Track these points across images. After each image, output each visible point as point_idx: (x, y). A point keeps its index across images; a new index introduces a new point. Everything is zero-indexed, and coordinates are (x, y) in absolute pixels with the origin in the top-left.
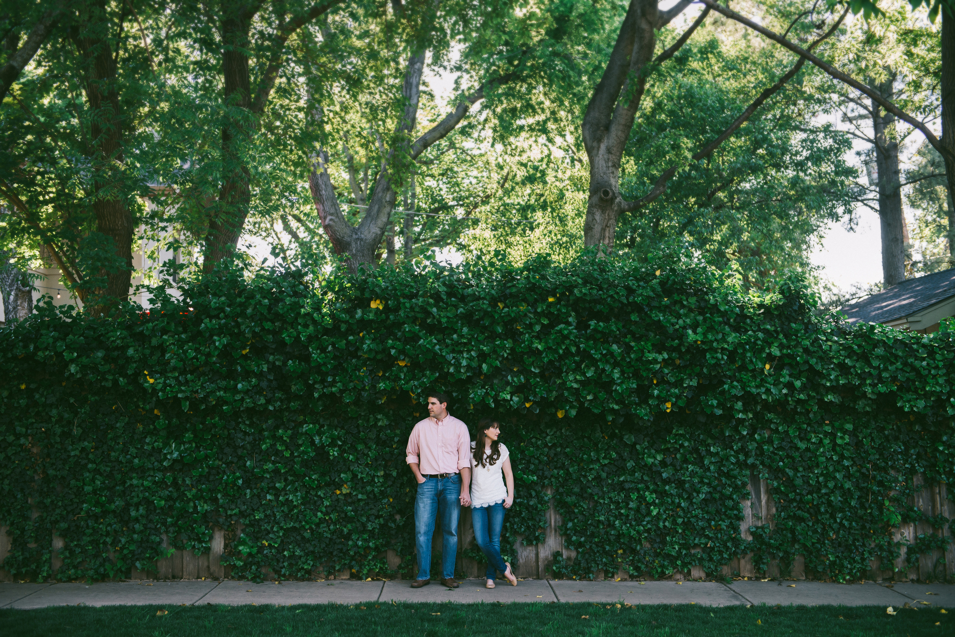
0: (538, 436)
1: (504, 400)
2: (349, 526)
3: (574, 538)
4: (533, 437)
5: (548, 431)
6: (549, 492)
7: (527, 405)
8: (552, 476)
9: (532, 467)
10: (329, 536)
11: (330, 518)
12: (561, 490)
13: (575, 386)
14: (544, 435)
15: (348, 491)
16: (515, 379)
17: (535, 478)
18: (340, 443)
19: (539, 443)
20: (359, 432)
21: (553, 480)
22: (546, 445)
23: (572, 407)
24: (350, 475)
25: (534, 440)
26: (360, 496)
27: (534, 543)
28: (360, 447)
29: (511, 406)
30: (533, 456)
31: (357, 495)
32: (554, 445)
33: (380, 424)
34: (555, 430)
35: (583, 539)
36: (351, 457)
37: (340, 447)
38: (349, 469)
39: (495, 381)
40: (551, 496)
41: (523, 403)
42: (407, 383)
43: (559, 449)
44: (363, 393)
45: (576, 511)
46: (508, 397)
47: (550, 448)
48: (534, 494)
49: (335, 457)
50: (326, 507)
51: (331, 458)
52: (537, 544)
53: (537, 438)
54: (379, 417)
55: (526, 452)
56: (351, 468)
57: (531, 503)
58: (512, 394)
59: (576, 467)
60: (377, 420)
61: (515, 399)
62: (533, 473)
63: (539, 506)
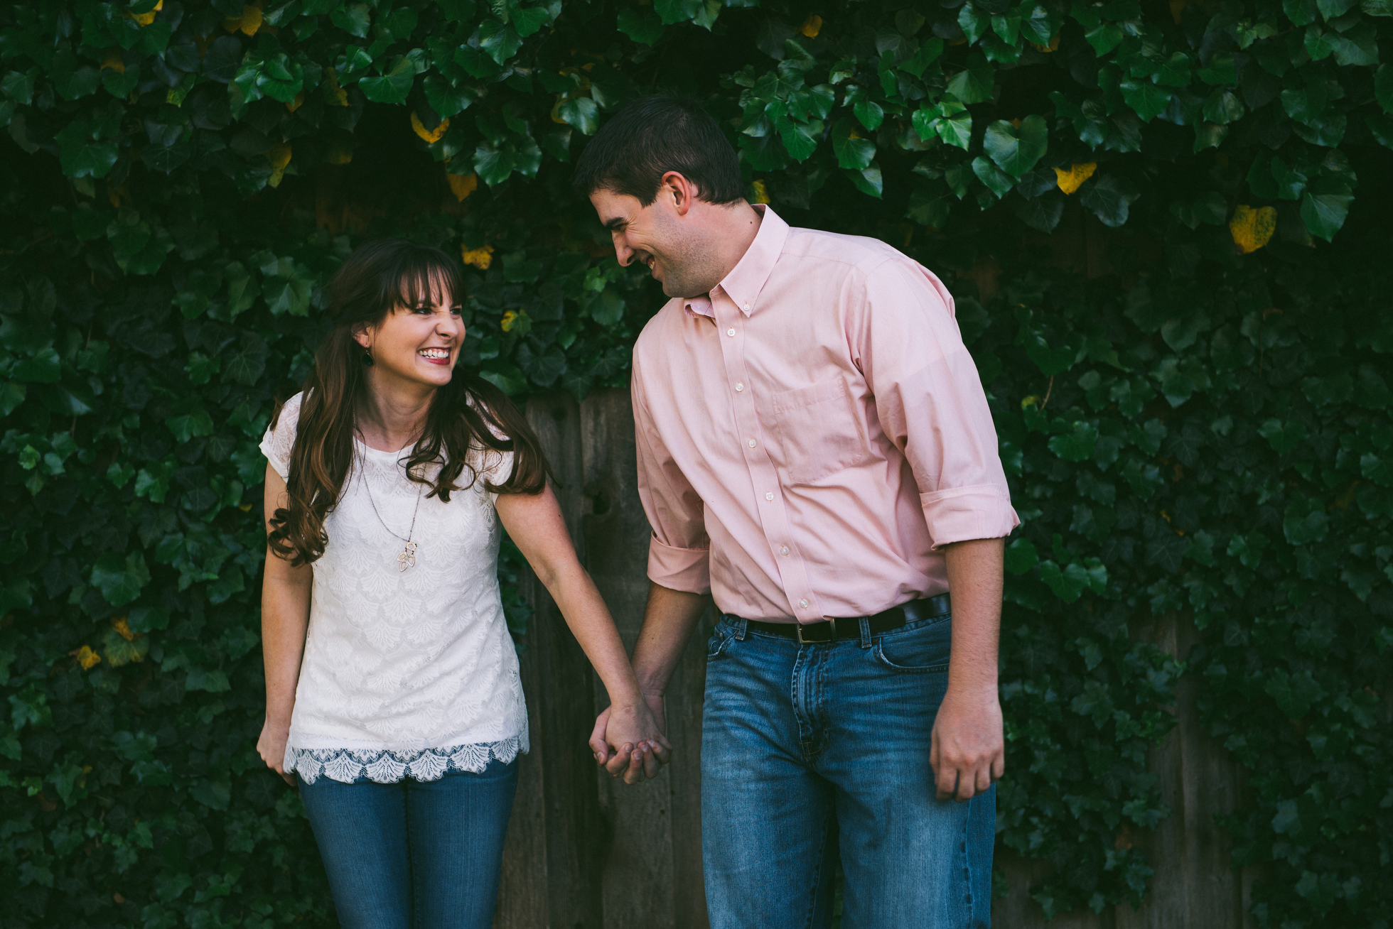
0: (1113, 359)
1: (942, 153)
2: (142, 830)
3: (1307, 884)
4: (1086, 366)
5: (1167, 330)
6: (1170, 645)
7: (1067, 182)
8: (1188, 564)
9: (1084, 518)
10: (47, 878)
11: (50, 789)
12: (1235, 634)
13: (1350, 54)
14: (1144, 353)
15: (136, 654)
16: (1002, 26)
17: (1100, 572)
18: (80, 407)
19: (1120, 391)
20: (182, 353)
21: (1192, 583)
22: (1157, 406)
23: (1319, 185)
24: (137, 575)
25: (1089, 380)
26: (193, 682)
27: (1097, 902)
28: (188, 428)
29: (975, 185)
30: (1090, 465)
31: (177, 673)
32: (1199, 403)
33: (280, 303)
34: (1202, 323)
35: (1351, 888)
36: (144, 480)
37: (83, 427)
38: (135, 542)
39: (886, 46)
40: (1178, 666)
41: (1045, 170)
42: (386, 61)
43: (1222, 426)
44: (154, 129)
45: (1318, 741)
46: (961, 133)
47: (1176, 419)
48: (1091, 655)
49: (53, 483)
50: (27, 733)
51: (35, 486)
52: (1110, 908)
53: (1107, 371)
54: (273, 268)
55: (1053, 444)
56: (147, 537)
57: (1082, 706)
58: (982, 117)
59: (1317, 518)
60: (265, 286)
61: (1001, 142)
62: (1089, 550)
63: (1123, 717)
